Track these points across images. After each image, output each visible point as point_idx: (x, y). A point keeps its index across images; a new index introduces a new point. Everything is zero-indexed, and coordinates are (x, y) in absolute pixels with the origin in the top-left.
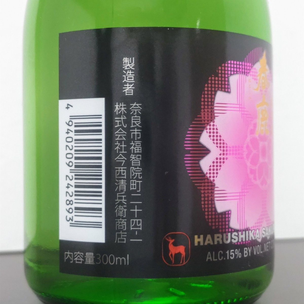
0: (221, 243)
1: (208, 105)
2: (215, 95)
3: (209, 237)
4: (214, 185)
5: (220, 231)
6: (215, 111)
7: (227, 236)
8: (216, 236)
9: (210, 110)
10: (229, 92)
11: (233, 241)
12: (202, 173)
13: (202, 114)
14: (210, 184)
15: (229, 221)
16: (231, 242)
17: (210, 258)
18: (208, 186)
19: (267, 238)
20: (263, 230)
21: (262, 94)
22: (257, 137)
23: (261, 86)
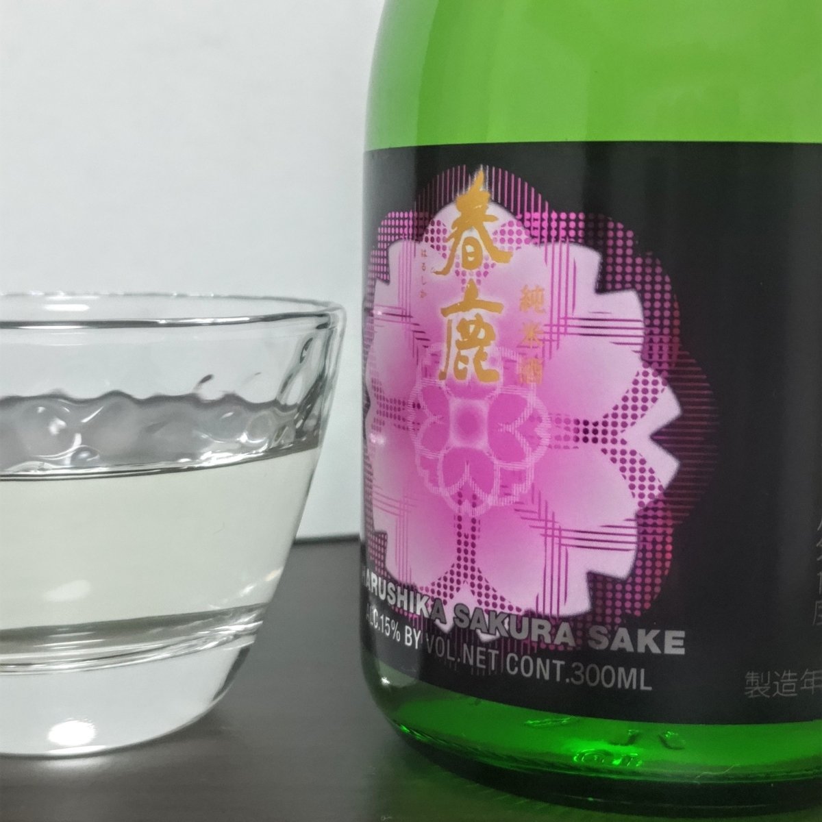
7: (382, 585)
11: (389, 599)
19: (477, 636)
20: (461, 610)
21: (463, 281)
22: (442, 383)
23: (460, 261)
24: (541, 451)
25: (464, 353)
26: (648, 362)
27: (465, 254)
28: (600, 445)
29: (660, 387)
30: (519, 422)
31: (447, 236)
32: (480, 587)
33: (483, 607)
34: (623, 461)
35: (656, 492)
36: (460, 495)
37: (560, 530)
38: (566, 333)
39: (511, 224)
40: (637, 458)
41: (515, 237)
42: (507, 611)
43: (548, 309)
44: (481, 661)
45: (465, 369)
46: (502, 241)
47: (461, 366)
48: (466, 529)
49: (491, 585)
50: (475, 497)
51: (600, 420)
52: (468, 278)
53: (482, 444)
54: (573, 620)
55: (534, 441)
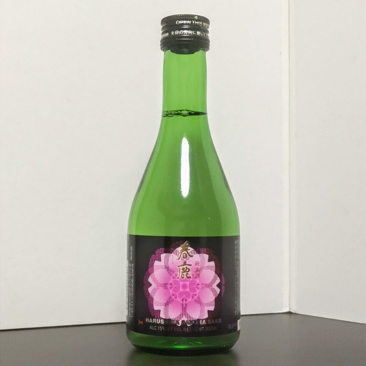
0: (156, 322)
1: (151, 266)
2: (154, 262)
3: (151, 319)
4: (153, 299)
5: (156, 318)
6: (154, 269)
7: (158, 320)
8: (154, 319)
9: (152, 268)
10: (160, 261)
11: (161, 323)
12: (149, 293)
13: (149, 269)
14: (151, 298)
15: (159, 314)
16: (160, 323)
17: (151, 328)
18: (151, 299)
19: (187, 325)
20: (183, 321)
21: (183, 261)
22: (178, 280)
23: (182, 257)
24: (199, 290)
25: (183, 274)
26: (216, 273)
27: (183, 256)
28: (209, 288)
29: (217, 277)
30: (195, 285)
31: (179, 253)
32: (188, 316)
33: (188, 320)
34: (213, 290)
35: (217, 295)
36: (183, 300)
37: (203, 303)
38: (203, 269)
39: (193, 251)
40: (215, 289)
41: (194, 253)
42: (193, 320)
43: (200, 265)
44: (188, 330)
45: (184, 277)
46: (191, 253)
47: (183, 276)
48: (184, 306)
49: (190, 315)
50: (186, 300)
51: (209, 283)
52: (184, 260)
53: (188, 290)
54: (205, 319)
55: (198, 288)
